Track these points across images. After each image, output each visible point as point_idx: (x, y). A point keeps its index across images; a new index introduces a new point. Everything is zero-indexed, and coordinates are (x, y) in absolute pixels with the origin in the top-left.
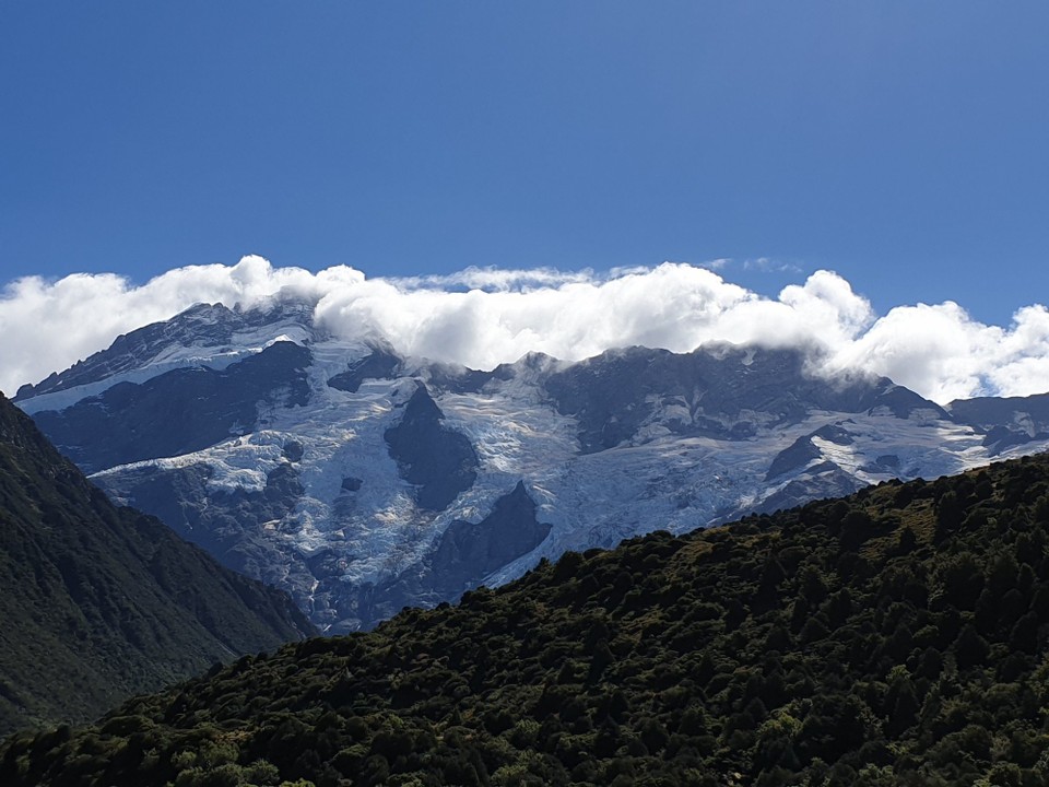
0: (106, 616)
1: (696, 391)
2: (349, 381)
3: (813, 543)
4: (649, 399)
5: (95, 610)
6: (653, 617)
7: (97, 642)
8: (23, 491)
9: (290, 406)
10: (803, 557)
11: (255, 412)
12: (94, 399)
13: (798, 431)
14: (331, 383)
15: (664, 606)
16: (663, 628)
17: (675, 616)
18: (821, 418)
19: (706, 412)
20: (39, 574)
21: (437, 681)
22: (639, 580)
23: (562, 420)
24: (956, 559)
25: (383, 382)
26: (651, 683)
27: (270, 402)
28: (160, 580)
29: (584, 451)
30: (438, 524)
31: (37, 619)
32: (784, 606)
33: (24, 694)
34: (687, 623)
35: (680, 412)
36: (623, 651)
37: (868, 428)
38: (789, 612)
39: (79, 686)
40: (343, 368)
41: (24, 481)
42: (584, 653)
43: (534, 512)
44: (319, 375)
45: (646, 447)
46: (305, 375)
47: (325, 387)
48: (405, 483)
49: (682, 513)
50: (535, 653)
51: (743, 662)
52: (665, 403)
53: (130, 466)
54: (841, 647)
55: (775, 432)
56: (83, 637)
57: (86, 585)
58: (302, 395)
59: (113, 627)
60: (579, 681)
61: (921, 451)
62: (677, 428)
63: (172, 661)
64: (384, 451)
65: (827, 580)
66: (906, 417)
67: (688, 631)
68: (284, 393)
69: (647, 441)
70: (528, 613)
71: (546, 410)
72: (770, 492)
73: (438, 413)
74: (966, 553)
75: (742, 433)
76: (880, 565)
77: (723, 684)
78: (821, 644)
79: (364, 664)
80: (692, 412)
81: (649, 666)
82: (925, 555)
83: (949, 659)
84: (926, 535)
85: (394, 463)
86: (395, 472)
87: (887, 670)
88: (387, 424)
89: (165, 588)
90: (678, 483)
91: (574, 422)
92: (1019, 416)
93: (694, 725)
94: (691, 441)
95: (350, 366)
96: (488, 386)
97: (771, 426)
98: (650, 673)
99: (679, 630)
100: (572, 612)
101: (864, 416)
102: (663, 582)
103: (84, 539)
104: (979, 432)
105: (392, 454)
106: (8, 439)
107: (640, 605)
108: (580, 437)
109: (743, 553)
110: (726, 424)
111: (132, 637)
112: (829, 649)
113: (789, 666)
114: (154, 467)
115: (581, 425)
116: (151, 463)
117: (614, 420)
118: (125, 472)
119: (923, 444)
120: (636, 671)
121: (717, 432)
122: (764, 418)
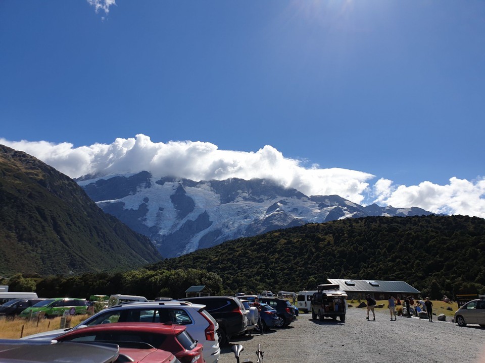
0: (105, 242)
1: (250, 190)
2: (161, 182)
3: (309, 242)
4: (238, 191)
5: (103, 240)
6: (276, 256)
7: (105, 249)
8: (82, 208)
9: (145, 188)
10: (307, 245)
11: (136, 189)
12: (94, 183)
13: (274, 201)
14: (156, 183)
15: (279, 254)
16: (280, 258)
17: (282, 256)
18: (280, 198)
19: (252, 195)
20: (90, 231)
21: (230, 267)
22: (272, 247)
23: (216, 195)
24: (341, 249)
25: (170, 183)
26: (280, 270)
27: (140, 187)
28: (116, 233)
29: (222, 203)
30: (184, 221)
31: (91, 242)
32: (305, 255)
33: (90, 261)
34: (285, 257)
35: (246, 195)
36: (272, 262)
37: (291, 201)
38: (306, 256)
39: (102, 260)
40: (159, 179)
41: (83, 206)
42: (263, 262)
43: (209, 219)
44: (153, 180)
45: (237, 203)
46: (150, 180)
47: (155, 183)
48: (175, 209)
49: (245, 220)
50: (251, 262)
51: (299, 267)
52: (242, 192)
53: (103, 201)
54: (319, 265)
55: (269, 201)
56: (102, 247)
57: (100, 234)
58: (149, 185)
59: (107, 245)
60: (264, 268)
61: (303, 207)
62: (245, 199)
63: (121, 254)
64: (170, 201)
65: (314, 250)
66: (300, 199)
67: (286, 259)
68: (144, 184)
69: (237, 202)
70: (247, 253)
71: (212, 193)
72: (267, 216)
73: (185, 192)
74: (343, 248)
75: (261, 201)
76: (324, 248)
77: (296, 271)
78: (315, 264)
79: (213, 262)
80: (249, 195)
81: (279, 266)
82: (333, 246)
83: (343, 269)
84: (332, 242)
85: (173, 204)
86: (173, 206)
87: (331, 270)
88: (171, 194)
89: (118, 235)
90: (245, 213)
91: (219, 196)
92: (327, 200)
93: (293, 279)
94: (247, 202)
95: (162, 178)
96: (198, 186)
97: (268, 199)
98: (280, 268)
99: (284, 259)
100: (257, 253)
101: (290, 198)
102: (277, 248)
103: (98, 222)
104: (317, 203)
105: (172, 202)
106: (78, 195)
107: (273, 253)
108: (221, 200)
109: (294, 243)
110: (257, 199)
111: (112, 247)
112: (317, 265)
113: (310, 268)
114: (109, 202)
115: (221, 197)
116: (108, 201)
117: (229, 196)
118: (102, 203)
119: (304, 206)
120: (276, 267)
121: (254, 200)
122: (266, 197)
